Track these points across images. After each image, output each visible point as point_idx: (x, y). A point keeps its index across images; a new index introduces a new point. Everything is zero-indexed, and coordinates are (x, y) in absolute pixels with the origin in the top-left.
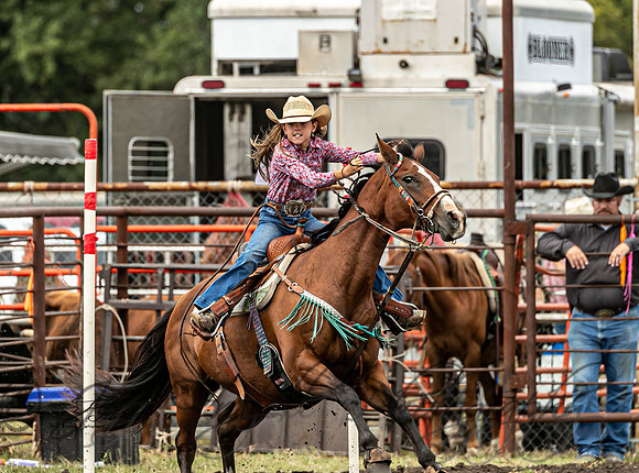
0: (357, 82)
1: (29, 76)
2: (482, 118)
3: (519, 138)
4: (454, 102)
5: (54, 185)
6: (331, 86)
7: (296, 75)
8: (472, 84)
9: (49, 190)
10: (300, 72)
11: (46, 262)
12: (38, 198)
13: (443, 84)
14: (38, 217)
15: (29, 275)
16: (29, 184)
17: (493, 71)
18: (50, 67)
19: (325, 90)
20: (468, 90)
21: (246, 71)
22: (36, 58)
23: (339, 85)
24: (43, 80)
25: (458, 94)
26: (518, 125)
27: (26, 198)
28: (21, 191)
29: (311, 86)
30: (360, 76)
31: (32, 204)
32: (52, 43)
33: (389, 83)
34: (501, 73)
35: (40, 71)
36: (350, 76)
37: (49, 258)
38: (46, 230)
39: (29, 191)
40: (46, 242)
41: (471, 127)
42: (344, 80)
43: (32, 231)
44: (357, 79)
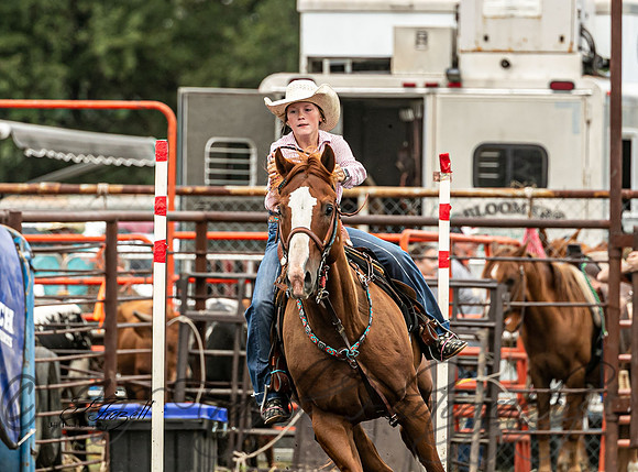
0: (455, 82)
1: (108, 71)
2: (588, 122)
3: (627, 144)
4: (558, 104)
5: (130, 187)
6: (428, 86)
7: (390, 73)
8: (578, 85)
9: (124, 192)
10: (395, 70)
11: (120, 269)
12: (112, 201)
13: (546, 85)
14: (111, 223)
15: (101, 284)
16: (103, 187)
17: (601, 72)
18: (130, 62)
19: (421, 90)
20: (574, 92)
21: (337, 69)
22: (116, 52)
23: (435, 85)
24: (122, 75)
25: (563, 96)
26: (626, 131)
27: (99, 202)
28: (94, 193)
29: (406, 85)
30: (458, 75)
31: (106, 208)
32: (134, 36)
33: (490, 83)
34: (608, 74)
35: (120, 66)
36: (448, 75)
37: (123, 266)
38: (120, 236)
39: (103, 194)
40: (120, 249)
41: (576, 132)
42: (442, 80)
43: (105, 237)
44: (456, 79)
